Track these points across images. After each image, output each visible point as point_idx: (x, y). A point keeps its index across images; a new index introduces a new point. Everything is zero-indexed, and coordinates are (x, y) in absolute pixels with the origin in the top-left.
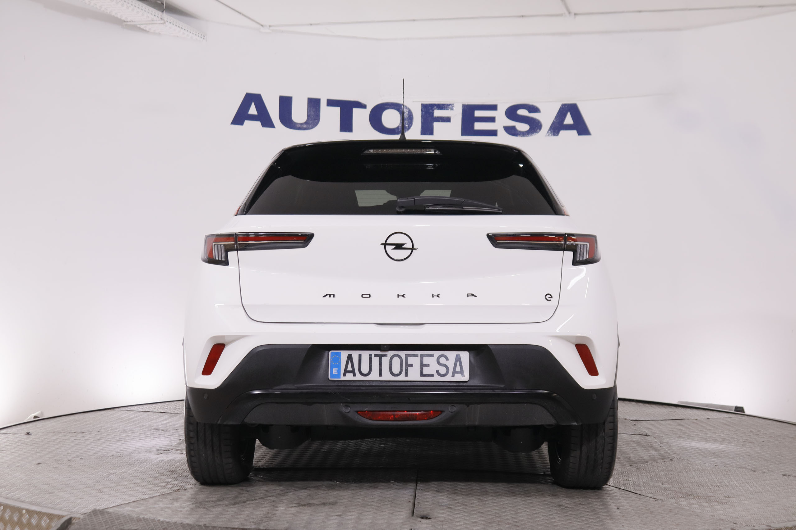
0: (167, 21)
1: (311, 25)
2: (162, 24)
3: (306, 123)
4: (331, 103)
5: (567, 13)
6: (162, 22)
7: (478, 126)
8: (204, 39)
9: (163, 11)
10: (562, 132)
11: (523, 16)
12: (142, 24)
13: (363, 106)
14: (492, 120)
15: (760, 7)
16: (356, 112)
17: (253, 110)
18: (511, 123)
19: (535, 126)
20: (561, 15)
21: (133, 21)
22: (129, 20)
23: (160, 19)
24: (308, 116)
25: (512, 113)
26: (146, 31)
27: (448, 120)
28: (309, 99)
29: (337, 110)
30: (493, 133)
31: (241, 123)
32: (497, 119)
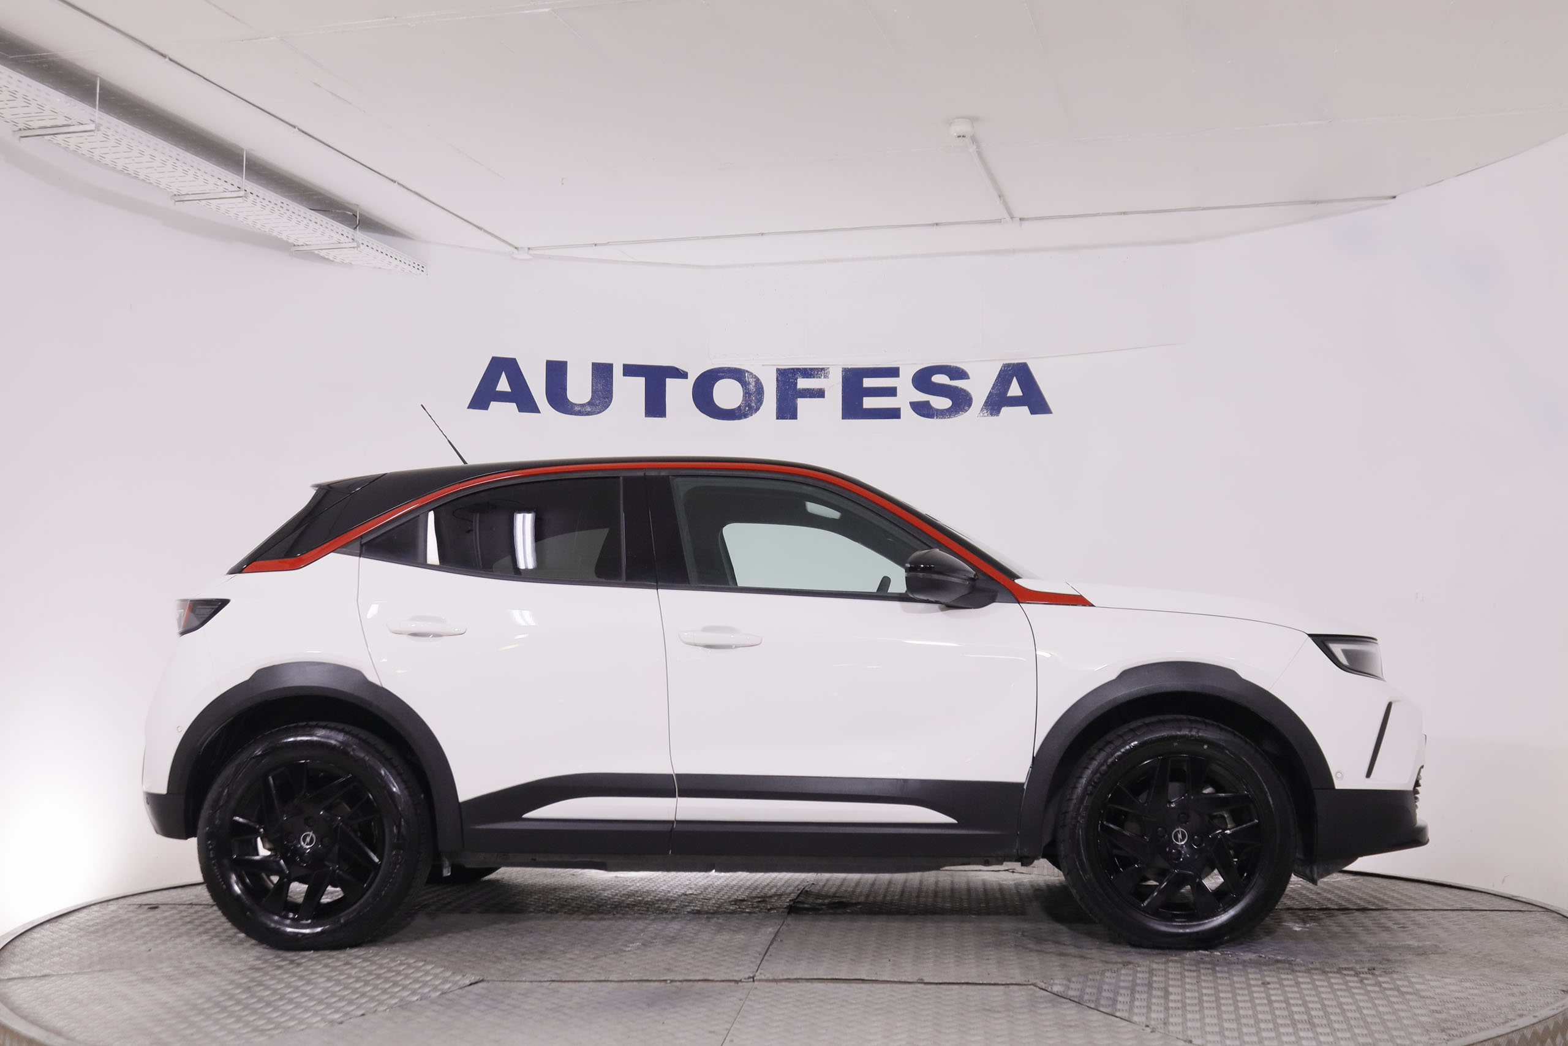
0: (363, 244)
1: (596, 245)
2: (354, 248)
3: (589, 403)
4: (630, 370)
5: (1008, 218)
6: (355, 244)
7: (869, 403)
8: (422, 271)
9: (355, 228)
10: (1005, 410)
11: (937, 224)
12: (322, 250)
13: (683, 375)
14: (891, 392)
16: (671, 383)
17: (503, 385)
18: (922, 397)
19: (961, 401)
20: (999, 221)
21: (306, 245)
22: (300, 244)
23: (351, 241)
24: (593, 392)
25: (923, 380)
26: (328, 260)
27: (820, 394)
28: (594, 365)
29: (640, 382)
30: (894, 414)
31: (485, 407)
32: (899, 391)
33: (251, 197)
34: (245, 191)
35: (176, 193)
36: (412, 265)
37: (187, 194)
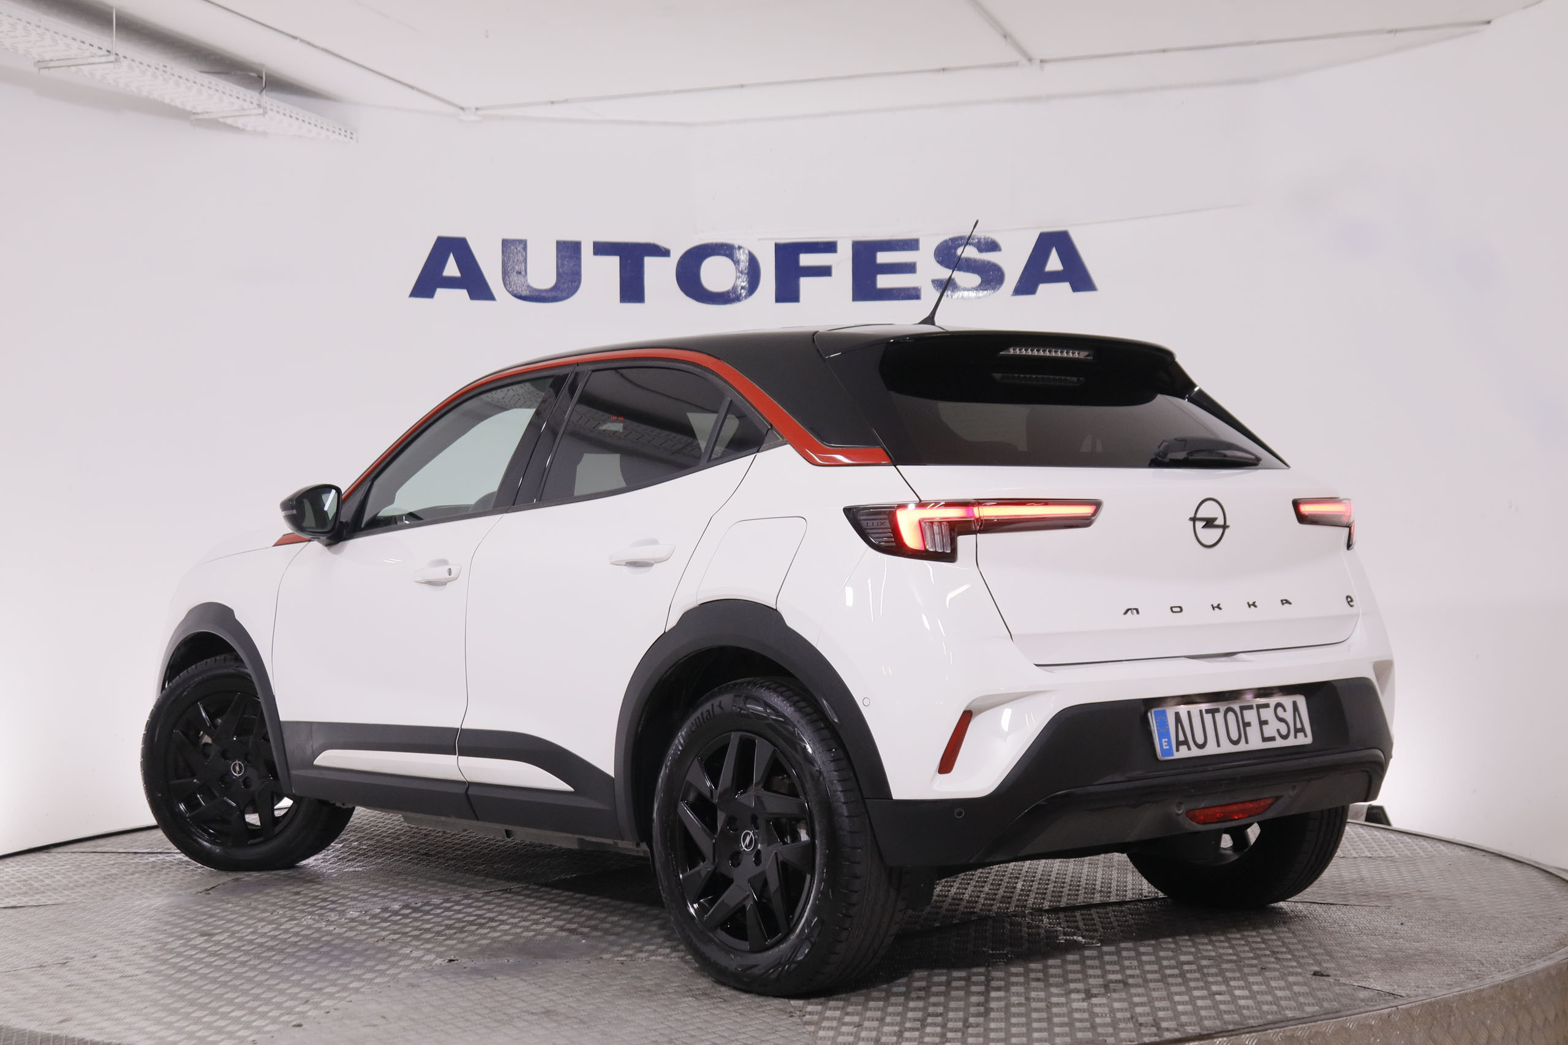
0: (272, 110)
1: (552, 103)
2: (260, 114)
3: (555, 288)
4: (602, 249)
5: (1024, 61)
6: (261, 111)
7: (884, 281)
8: (351, 138)
9: (262, 91)
10: (1042, 287)
11: (944, 70)
12: (227, 117)
13: (664, 253)
14: (909, 268)
15: (1390, 31)
16: (650, 262)
17: (451, 269)
19: (991, 277)
20: (1016, 64)
21: (207, 113)
22: (199, 109)
23: (256, 106)
24: (558, 274)
25: (947, 254)
26: (237, 128)
27: (825, 271)
28: (559, 243)
29: (614, 262)
30: (912, 293)
31: (430, 294)
32: (918, 267)
33: (125, 61)
34: (116, 54)
35: (38, 59)
36: (337, 131)
37: (52, 60)
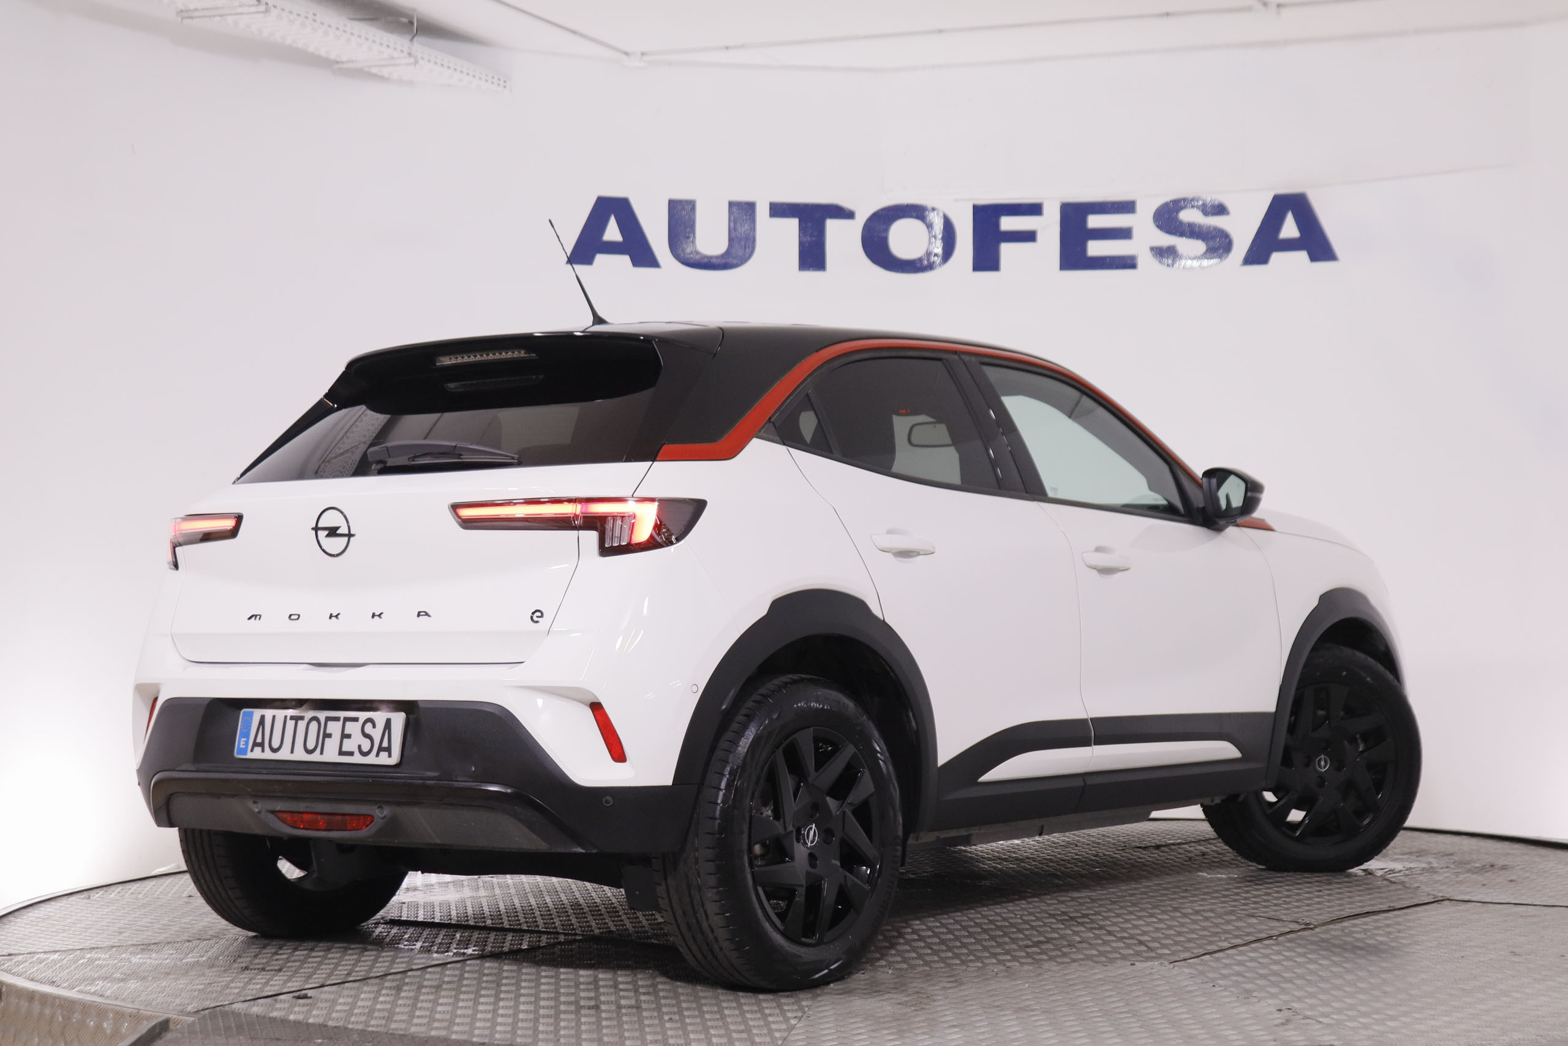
0: (422, 58)
1: (727, 48)
2: (411, 63)
3: (728, 253)
4: (779, 210)
6: (412, 60)
7: (1096, 248)
8: (505, 87)
9: (413, 37)
10: (1276, 257)
11: (1168, 14)
12: (373, 66)
13: (849, 215)
14: (1124, 234)
16: (832, 226)
18: (1166, 240)
19: (1218, 244)
20: (1249, 9)
21: (352, 61)
22: (344, 58)
23: (407, 55)
24: (731, 240)
25: (1167, 217)
26: (383, 78)
27: (1029, 236)
28: (731, 204)
29: (792, 225)
30: (1127, 263)
31: (589, 261)
32: (1135, 233)
33: (274, 13)
34: (267, 4)
35: (183, 8)
36: (491, 80)
37: (196, 10)
